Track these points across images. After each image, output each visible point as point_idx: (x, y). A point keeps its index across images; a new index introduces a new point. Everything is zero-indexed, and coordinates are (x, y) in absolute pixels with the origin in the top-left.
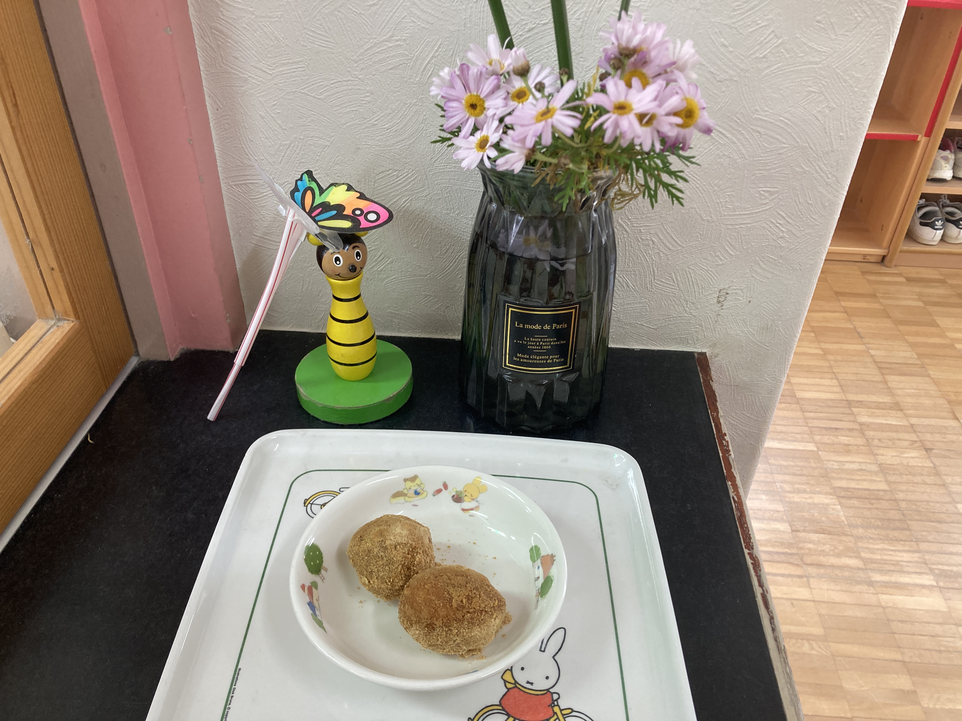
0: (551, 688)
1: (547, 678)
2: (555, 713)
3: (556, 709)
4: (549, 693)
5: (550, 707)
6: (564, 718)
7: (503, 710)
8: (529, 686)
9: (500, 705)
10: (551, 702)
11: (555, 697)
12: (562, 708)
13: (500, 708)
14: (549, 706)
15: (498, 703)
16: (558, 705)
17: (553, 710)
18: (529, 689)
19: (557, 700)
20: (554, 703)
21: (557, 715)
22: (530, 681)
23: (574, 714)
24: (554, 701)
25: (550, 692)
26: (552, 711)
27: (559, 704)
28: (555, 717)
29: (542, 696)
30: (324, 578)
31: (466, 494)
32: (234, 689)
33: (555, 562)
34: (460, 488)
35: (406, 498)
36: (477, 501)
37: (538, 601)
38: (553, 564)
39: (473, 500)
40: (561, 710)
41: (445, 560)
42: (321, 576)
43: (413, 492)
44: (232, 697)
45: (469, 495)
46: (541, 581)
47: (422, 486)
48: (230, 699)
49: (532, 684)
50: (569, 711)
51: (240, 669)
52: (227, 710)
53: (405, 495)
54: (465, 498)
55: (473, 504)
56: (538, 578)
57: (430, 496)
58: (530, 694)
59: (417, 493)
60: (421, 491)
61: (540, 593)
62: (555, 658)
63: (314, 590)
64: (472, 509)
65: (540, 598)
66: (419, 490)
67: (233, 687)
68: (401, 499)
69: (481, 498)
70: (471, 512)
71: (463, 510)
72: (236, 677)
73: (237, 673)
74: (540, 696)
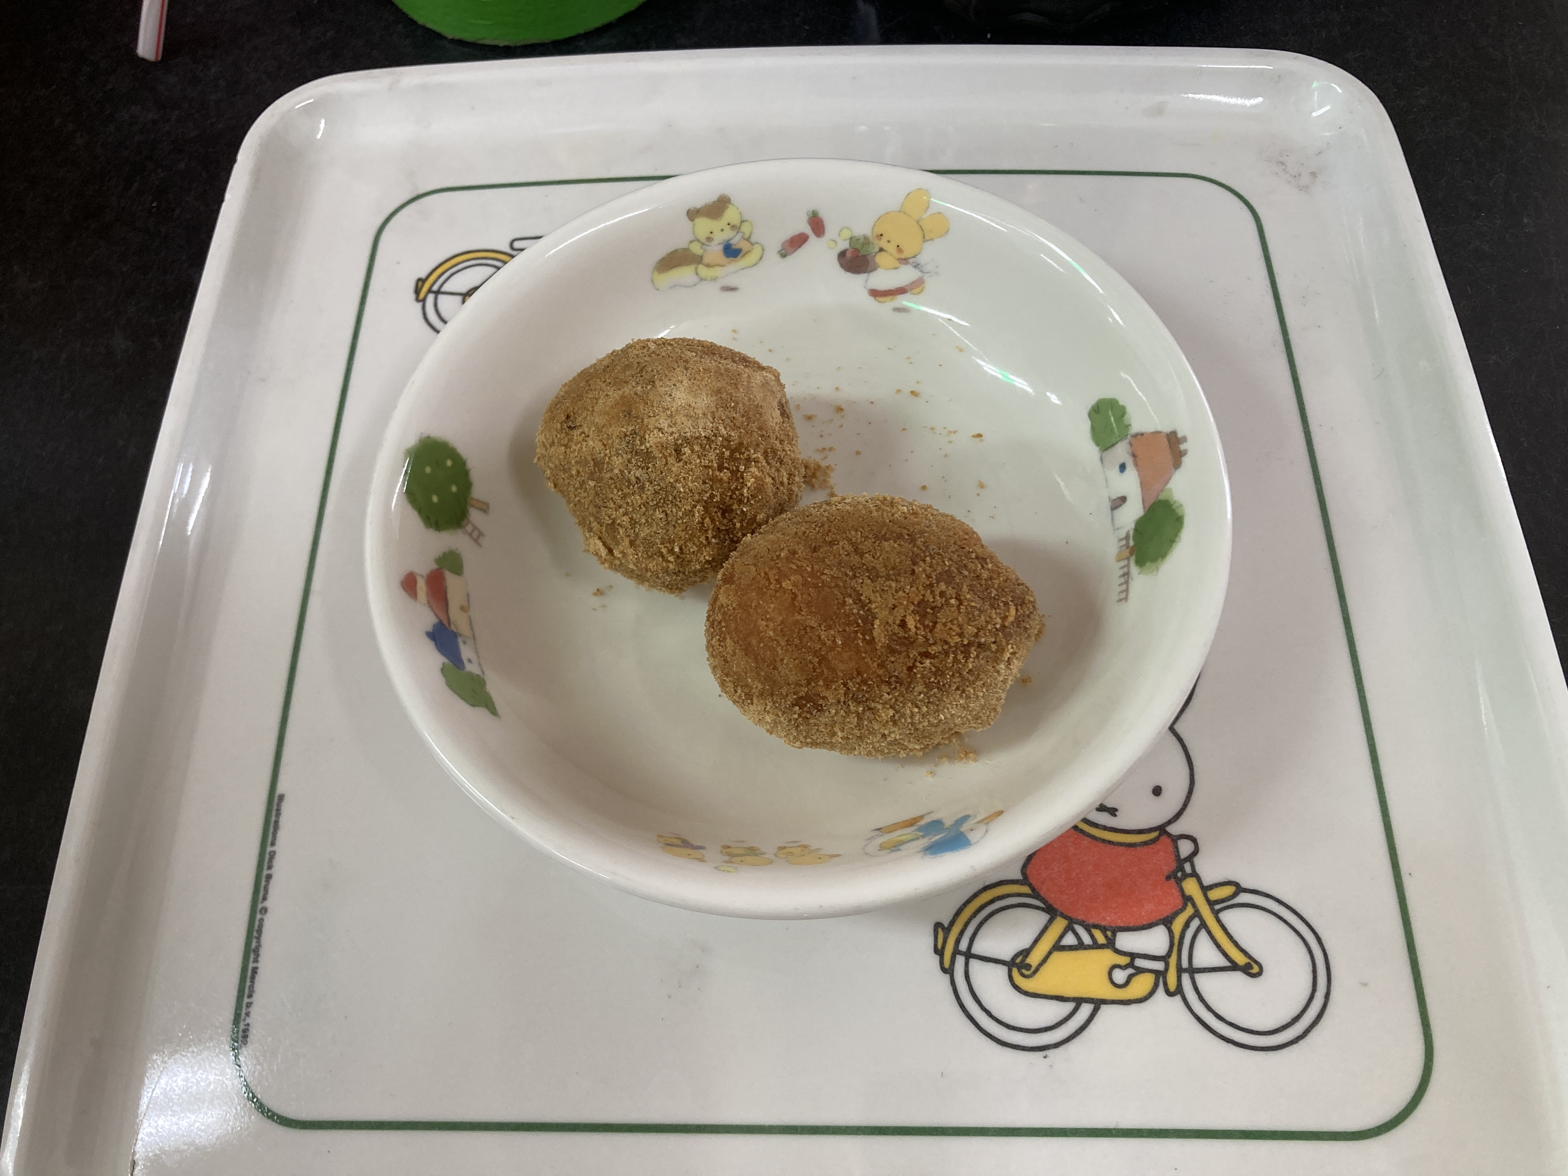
0: (1169, 822)
1: (1157, 791)
2: (1188, 899)
3: (1191, 887)
4: (1164, 838)
5: (1173, 881)
6: (1216, 913)
7: (1035, 895)
8: (1104, 819)
9: (1025, 880)
10: (1174, 865)
11: (1185, 848)
12: (1207, 882)
13: (1026, 889)
14: (1168, 878)
15: (1018, 876)
16: (1195, 875)
17: (1182, 890)
18: (1105, 828)
19: (1190, 858)
20: (1182, 869)
21: (1194, 905)
22: (1109, 804)
23: (1244, 898)
24: (1180, 862)
25: (1169, 835)
26: (1177, 894)
27: (1199, 869)
28: (1189, 911)
29: (1146, 849)
30: (481, 534)
31: (883, 243)
32: (273, 855)
33: (1186, 460)
34: (862, 228)
35: (702, 269)
36: (916, 266)
37: (1127, 575)
38: (1177, 464)
39: (904, 261)
40: (1205, 889)
41: (831, 449)
42: (469, 528)
43: (721, 247)
44: (269, 877)
45: (891, 248)
46: (1133, 512)
47: (745, 228)
48: (263, 883)
49: (1113, 812)
50: (1228, 891)
51: (281, 798)
52: (259, 916)
53: (697, 260)
54: (881, 259)
55: (905, 275)
56: (1123, 499)
57: (772, 255)
58: (1110, 842)
59: (731, 252)
60: (744, 246)
61: (1132, 551)
62: (1176, 727)
63: (451, 579)
64: (901, 291)
65: (1134, 570)
66: (737, 241)
67: (269, 849)
68: (685, 274)
69: (930, 254)
70: (904, 301)
71: (875, 293)
72: (273, 819)
73: (275, 807)
74: (1138, 848)
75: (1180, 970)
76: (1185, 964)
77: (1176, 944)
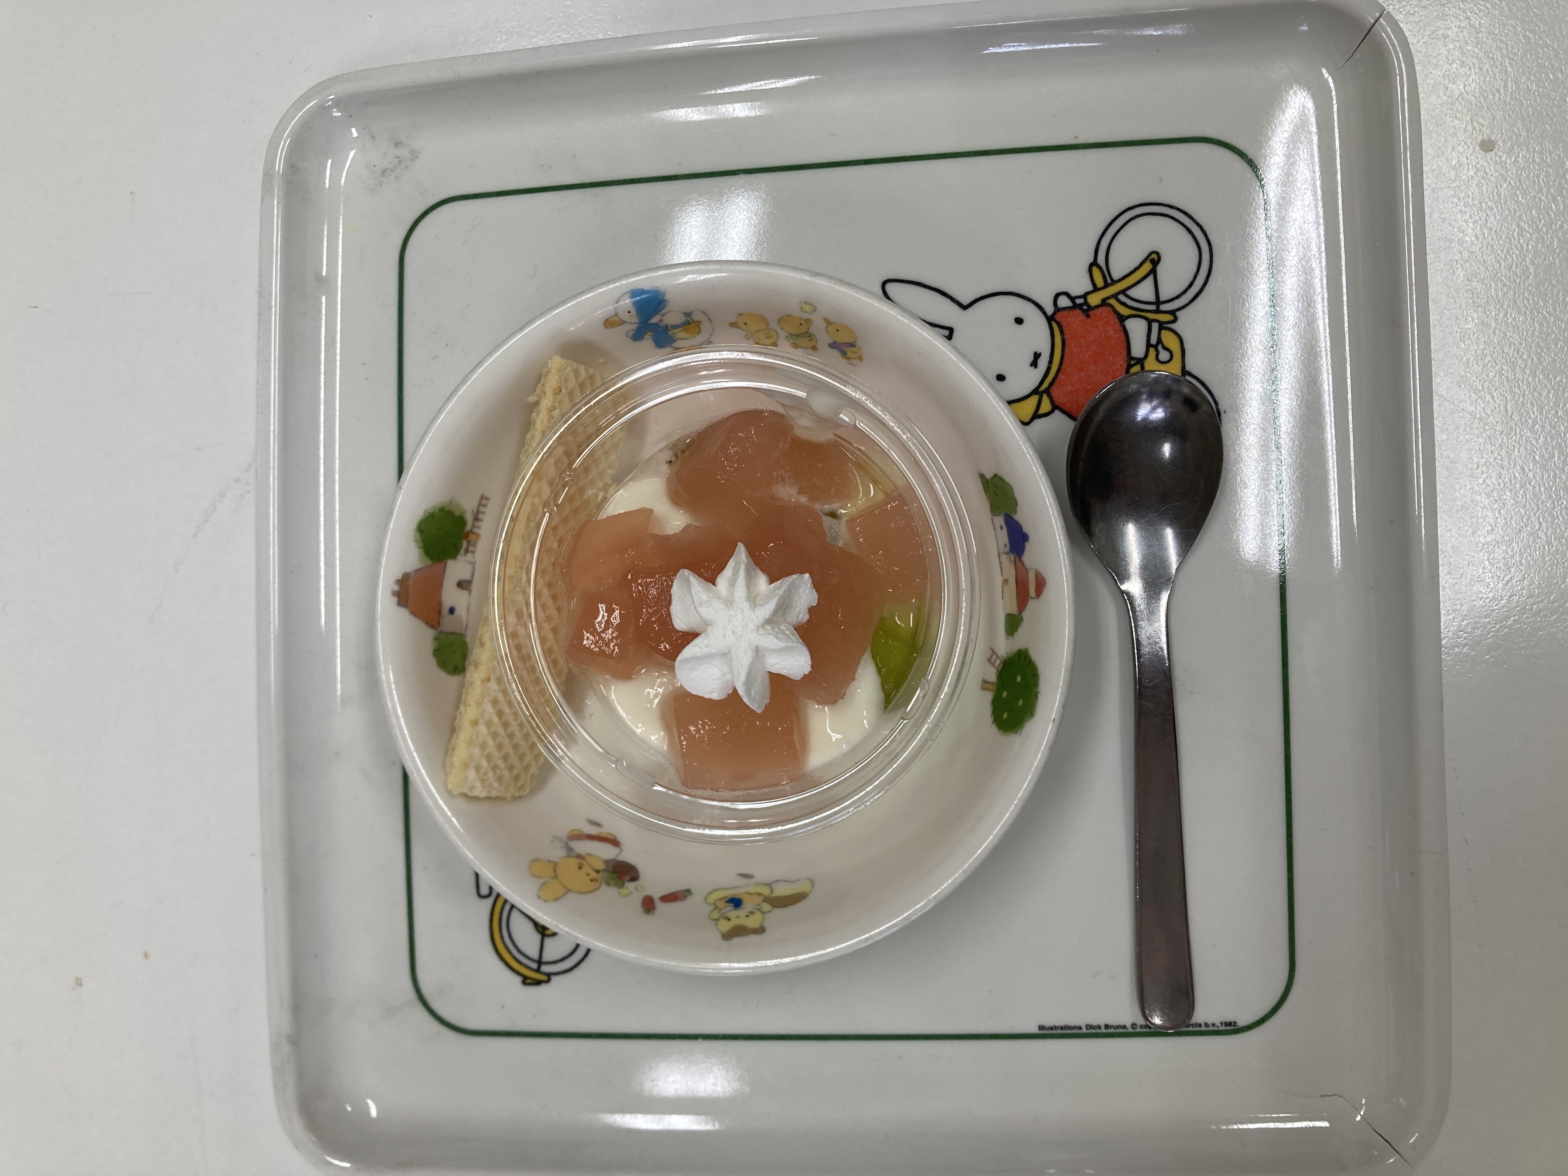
0: (1044, 313)
1: (1019, 321)
2: (1104, 302)
3: (1094, 300)
4: (1058, 317)
6: (1114, 282)
8: (1043, 362)
10: (1078, 311)
11: (1064, 302)
12: (1090, 288)
16: (1085, 296)
17: (1097, 307)
18: (1050, 362)
19: (1072, 299)
20: (1081, 305)
21: (1108, 298)
22: (1032, 359)
23: (1101, 260)
24: (1075, 306)
25: (1054, 313)
26: (1100, 310)
27: (1082, 293)
28: (1112, 301)
29: (1066, 331)
32: (1088, 1027)
40: (1096, 289)
44: (1107, 1026)
48: (1112, 1030)
49: (1037, 356)
50: (1096, 272)
51: (1041, 1028)
52: (1139, 1030)
58: (1062, 359)
62: (965, 303)
67: (1084, 1030)
72: (1059, 1031)
73: (1050, 1032)
74: (1065, 337)
75: (1158, 311)
76: (1153, 307)
77: (1139, 314)
